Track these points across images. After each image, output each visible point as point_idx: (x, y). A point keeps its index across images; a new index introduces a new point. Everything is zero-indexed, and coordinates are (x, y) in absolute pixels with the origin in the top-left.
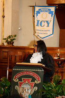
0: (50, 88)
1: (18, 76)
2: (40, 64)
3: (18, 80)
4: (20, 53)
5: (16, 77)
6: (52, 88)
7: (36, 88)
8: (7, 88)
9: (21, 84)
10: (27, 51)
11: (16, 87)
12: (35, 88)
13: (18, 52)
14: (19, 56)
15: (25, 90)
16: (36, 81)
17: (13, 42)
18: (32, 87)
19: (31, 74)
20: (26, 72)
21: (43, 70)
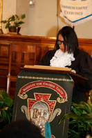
0: (84, 112)
1: (28, 88)
2: (69, 69)
3: (26, 96)
4: (31, 48)
5: (22, 91)
6: (88, 113)
7: (59, 111)
8: (6, 109)
9: (32, 103)
10: (44, 45)
11: (23, 107)
12: (56, 110)
13: (29, 47)
14: (30, 54)
15: (40, 114)
16: (59, 99)
17: (19, 29)
18: (51, 110)
19: (51, 86)
20: (41, 82)
21: (72, 80)
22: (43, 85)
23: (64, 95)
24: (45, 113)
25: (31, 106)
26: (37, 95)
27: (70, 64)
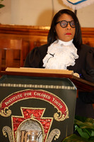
1: (12, 101)
2: (70, 72)
3: (9, 112)
4: (14, 43)
5: (4, 106)
7: (57, 133)
9: (18, 122)
10: (34, 38)
11: (6, 128)
13: (12, 41)
14: (14, 51)
15: (30, 137)
16: (56, 115)
18: (46, 131)
19: (45, 97)
21: (75, 88)
22: (33, 95)
23: (63, 109)
24: (36, 137)
25: (16, 126)
26: (25, 110)
27: (73, 63)
